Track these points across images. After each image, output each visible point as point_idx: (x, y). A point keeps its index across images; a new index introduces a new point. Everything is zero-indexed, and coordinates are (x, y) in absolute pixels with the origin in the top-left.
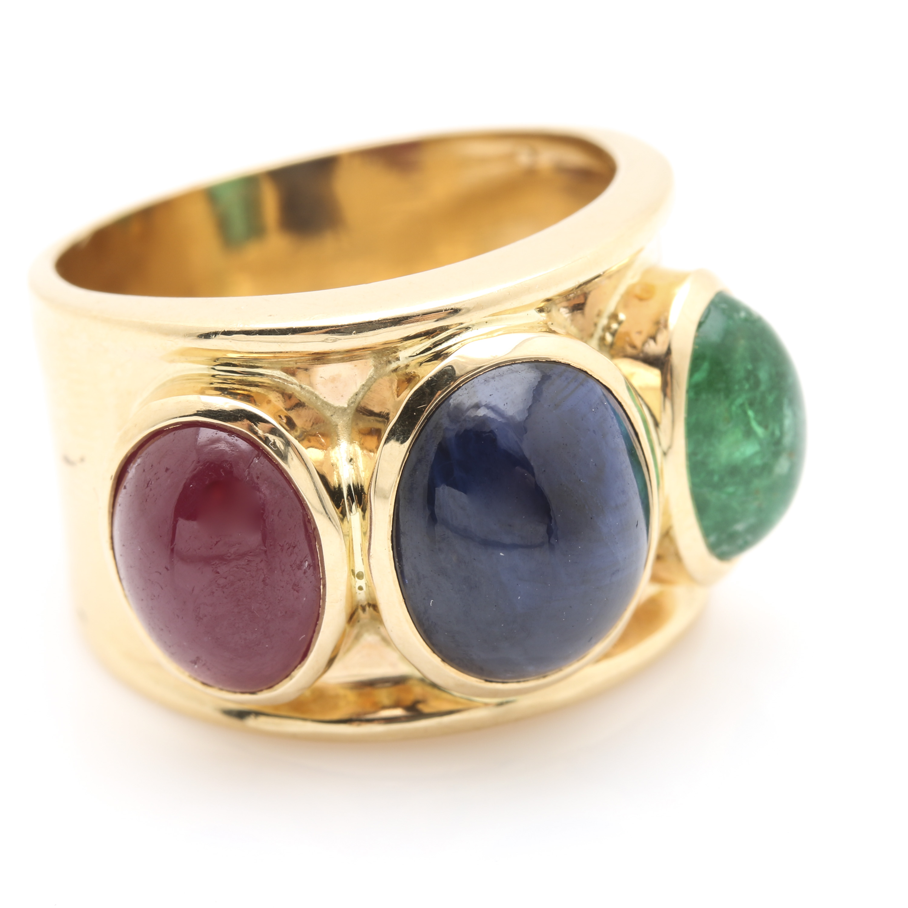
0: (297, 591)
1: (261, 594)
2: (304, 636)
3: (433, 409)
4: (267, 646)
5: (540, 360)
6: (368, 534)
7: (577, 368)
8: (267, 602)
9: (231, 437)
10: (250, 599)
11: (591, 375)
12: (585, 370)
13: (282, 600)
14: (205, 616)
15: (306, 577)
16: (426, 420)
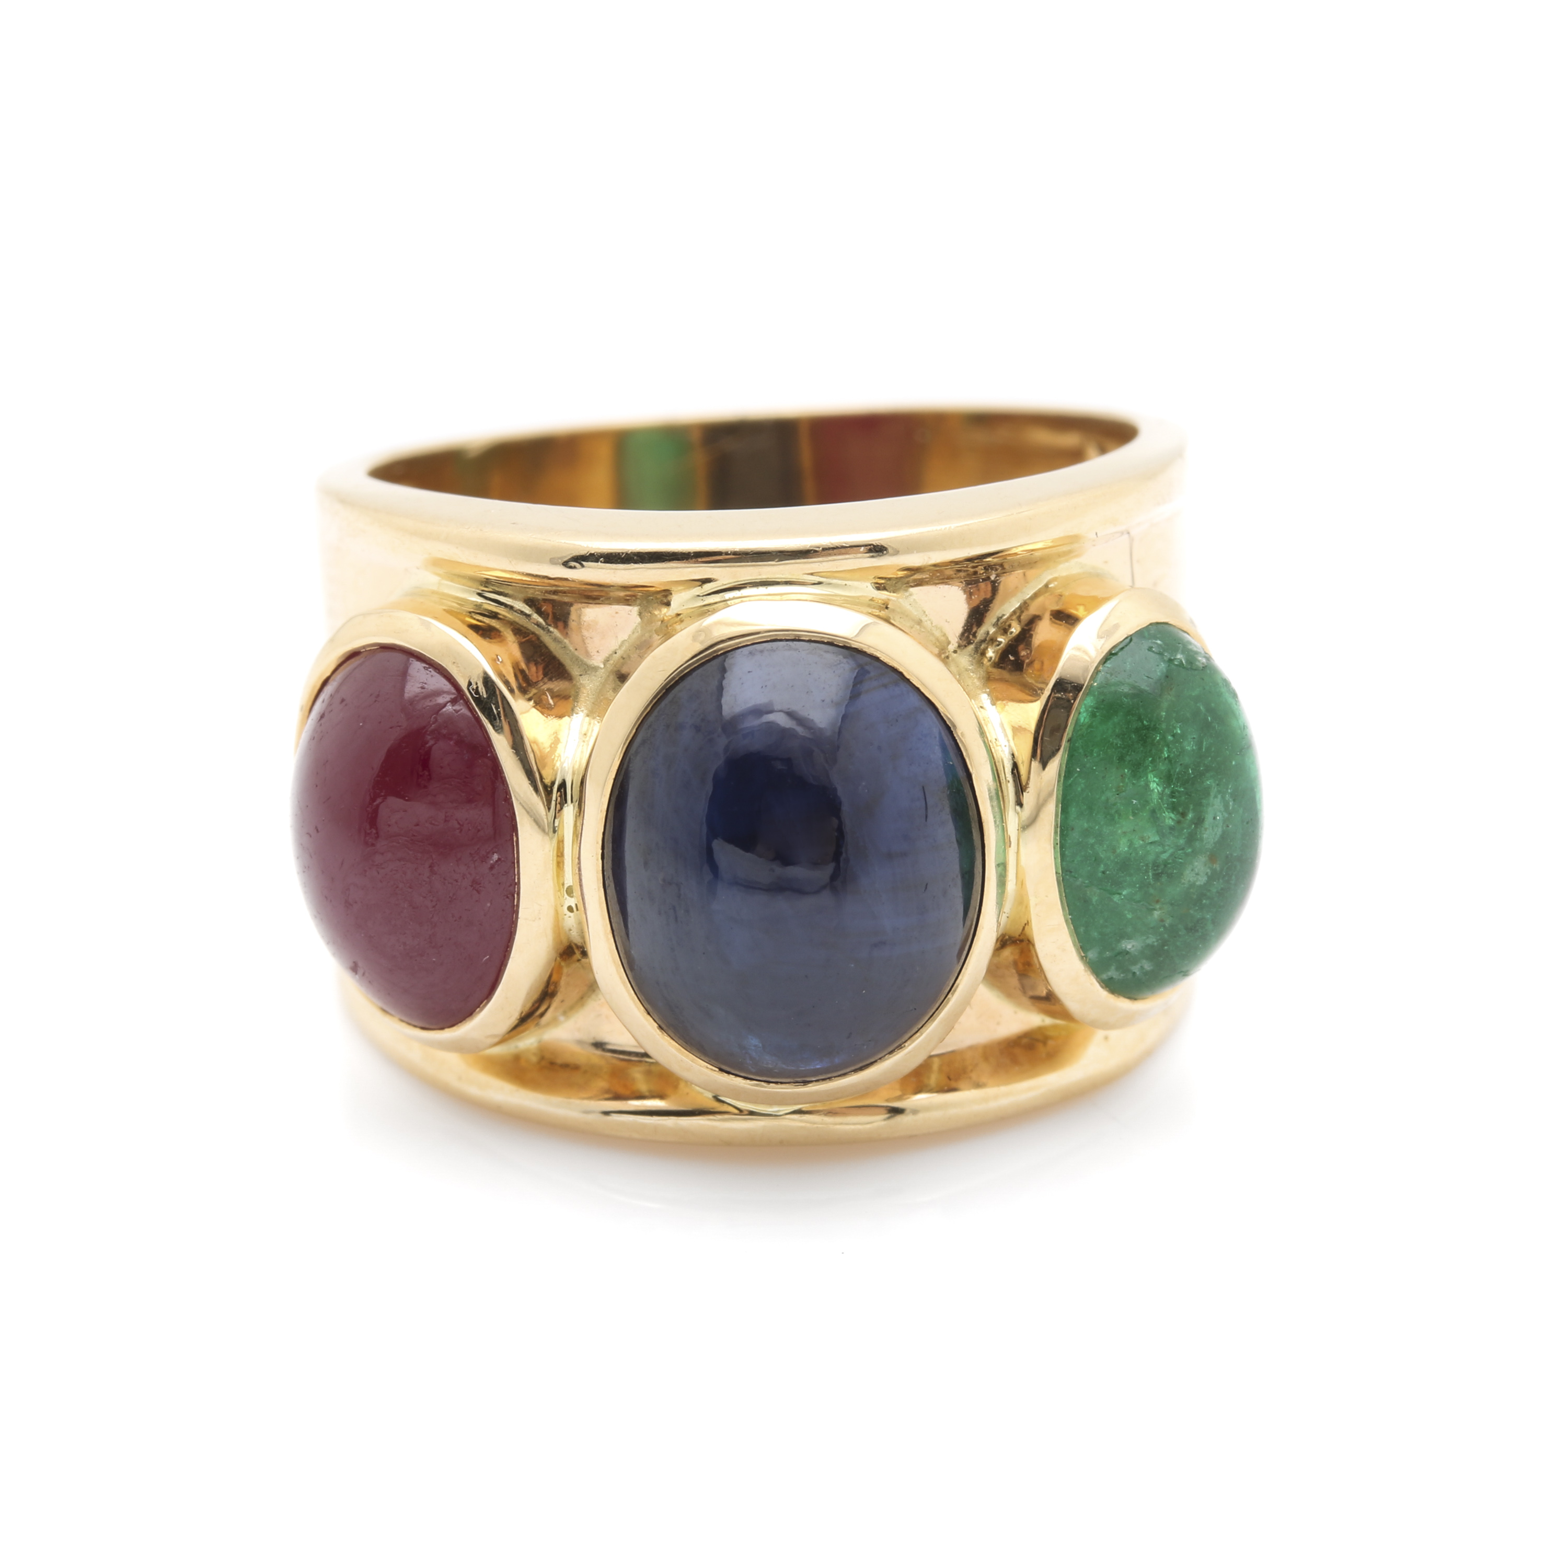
0: (478, 892)
1: (426, 884)
2: (488, 957)
3: (676, 678)
4: (434, 959)
5: (835, 643)
6: (578, 835)
7: (888, 665)
8: (433, 897)
9: (427, 671)
10: (411, 888)
11: (908, 680)
12: (901, 670)
13: (455, 899)
14: (356, 902)
15: (492, 874)
16: (664, 691)
